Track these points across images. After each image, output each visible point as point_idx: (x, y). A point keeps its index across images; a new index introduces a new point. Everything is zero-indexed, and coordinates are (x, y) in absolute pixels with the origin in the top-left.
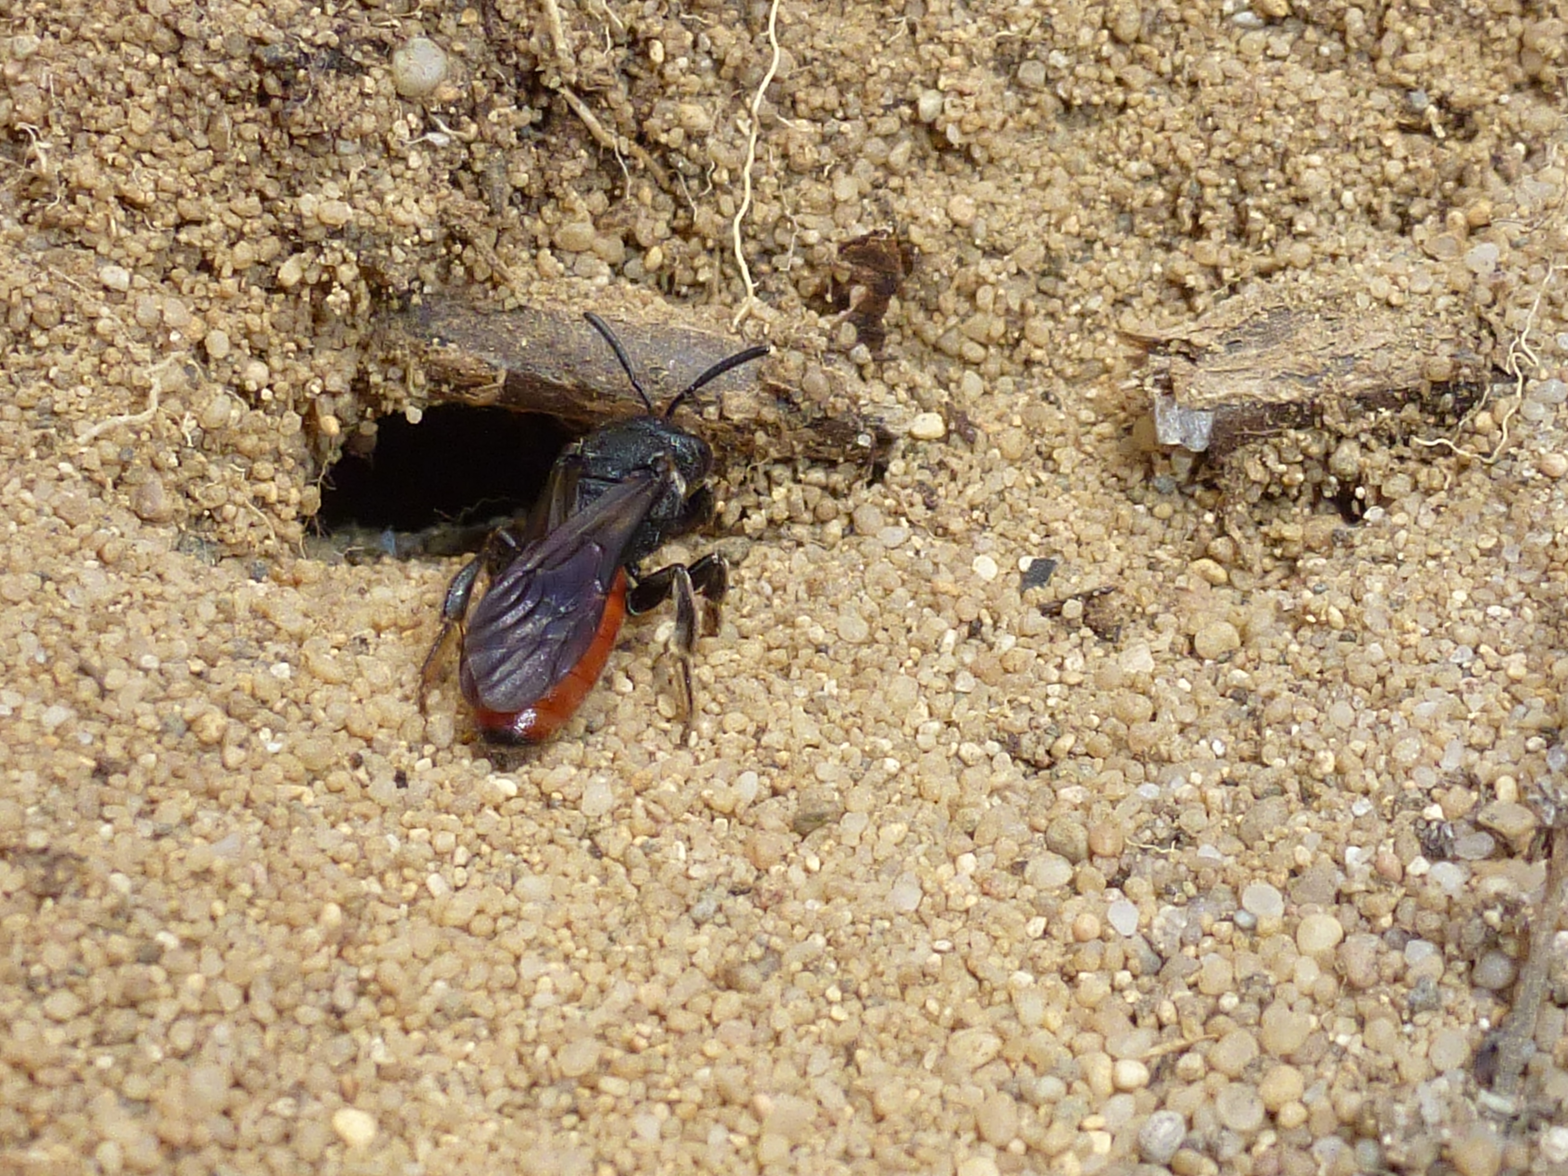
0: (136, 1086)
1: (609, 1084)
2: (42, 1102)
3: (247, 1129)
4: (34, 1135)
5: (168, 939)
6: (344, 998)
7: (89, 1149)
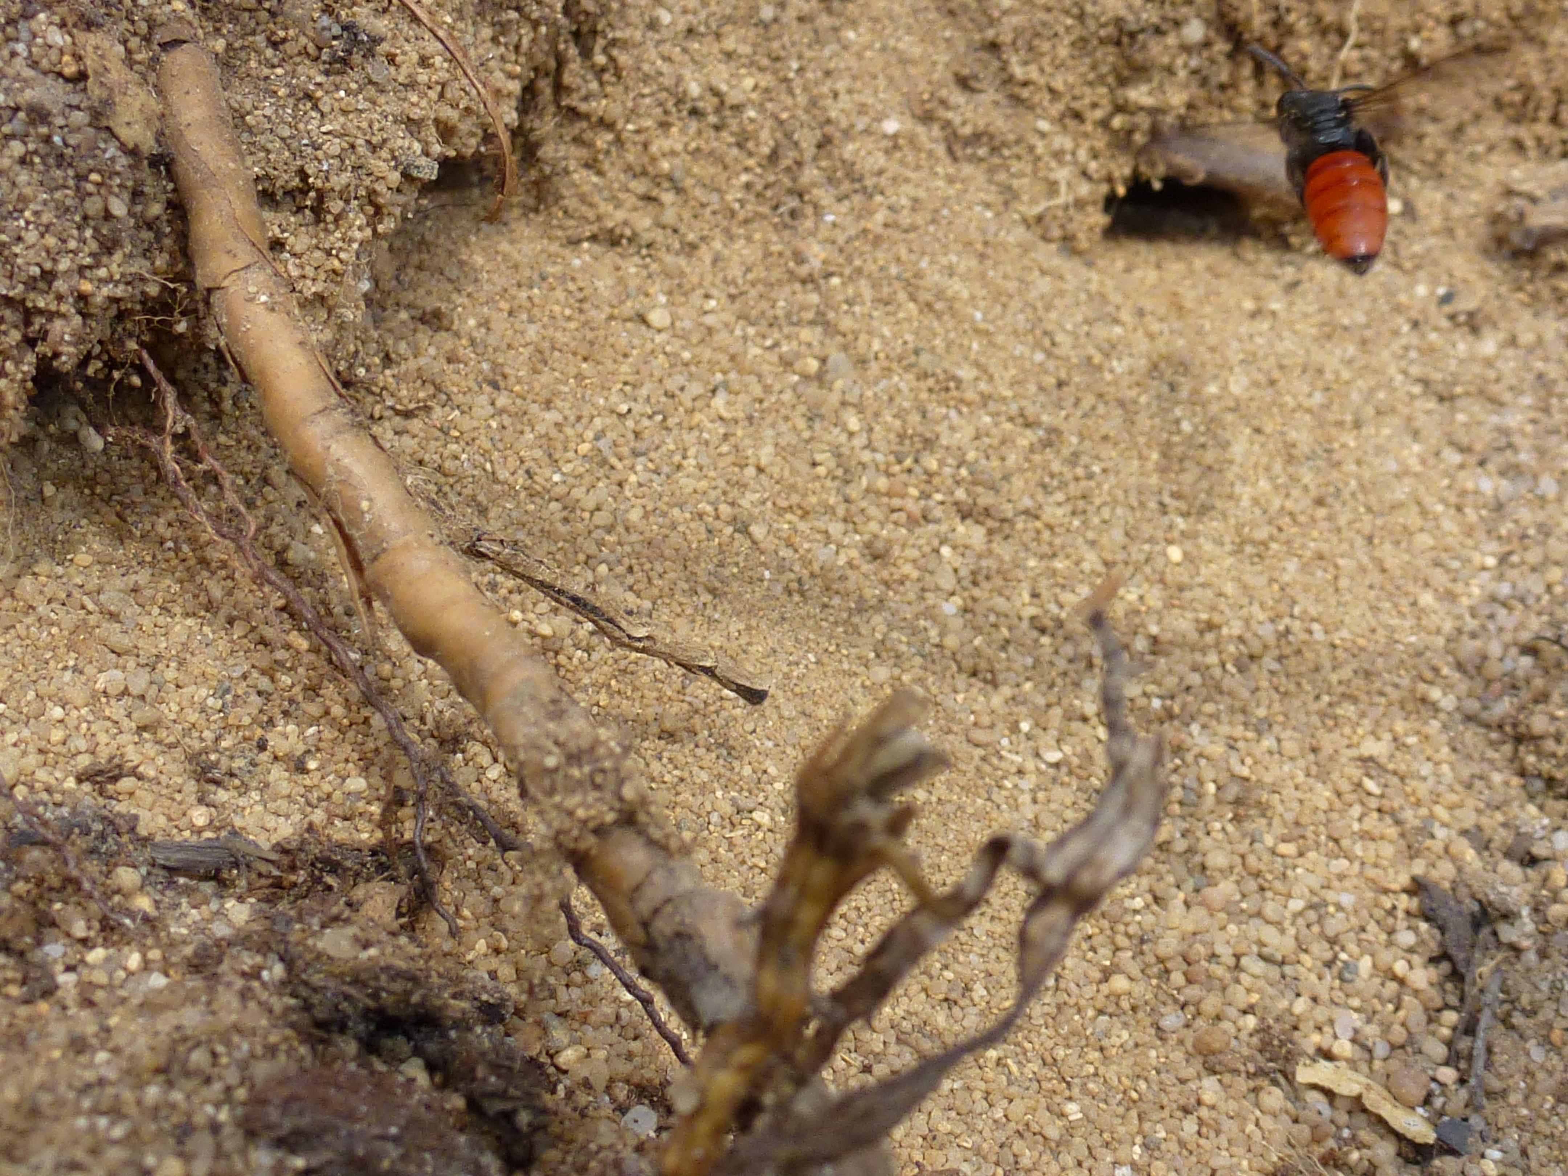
0: (1090, 535)
1: (1274, 546)
2: (1058, 541)
3: (1134, 557)
4: (1054, 555)
5: (1096, 469)
6: (1167, 500)
7: (1077, 563)
